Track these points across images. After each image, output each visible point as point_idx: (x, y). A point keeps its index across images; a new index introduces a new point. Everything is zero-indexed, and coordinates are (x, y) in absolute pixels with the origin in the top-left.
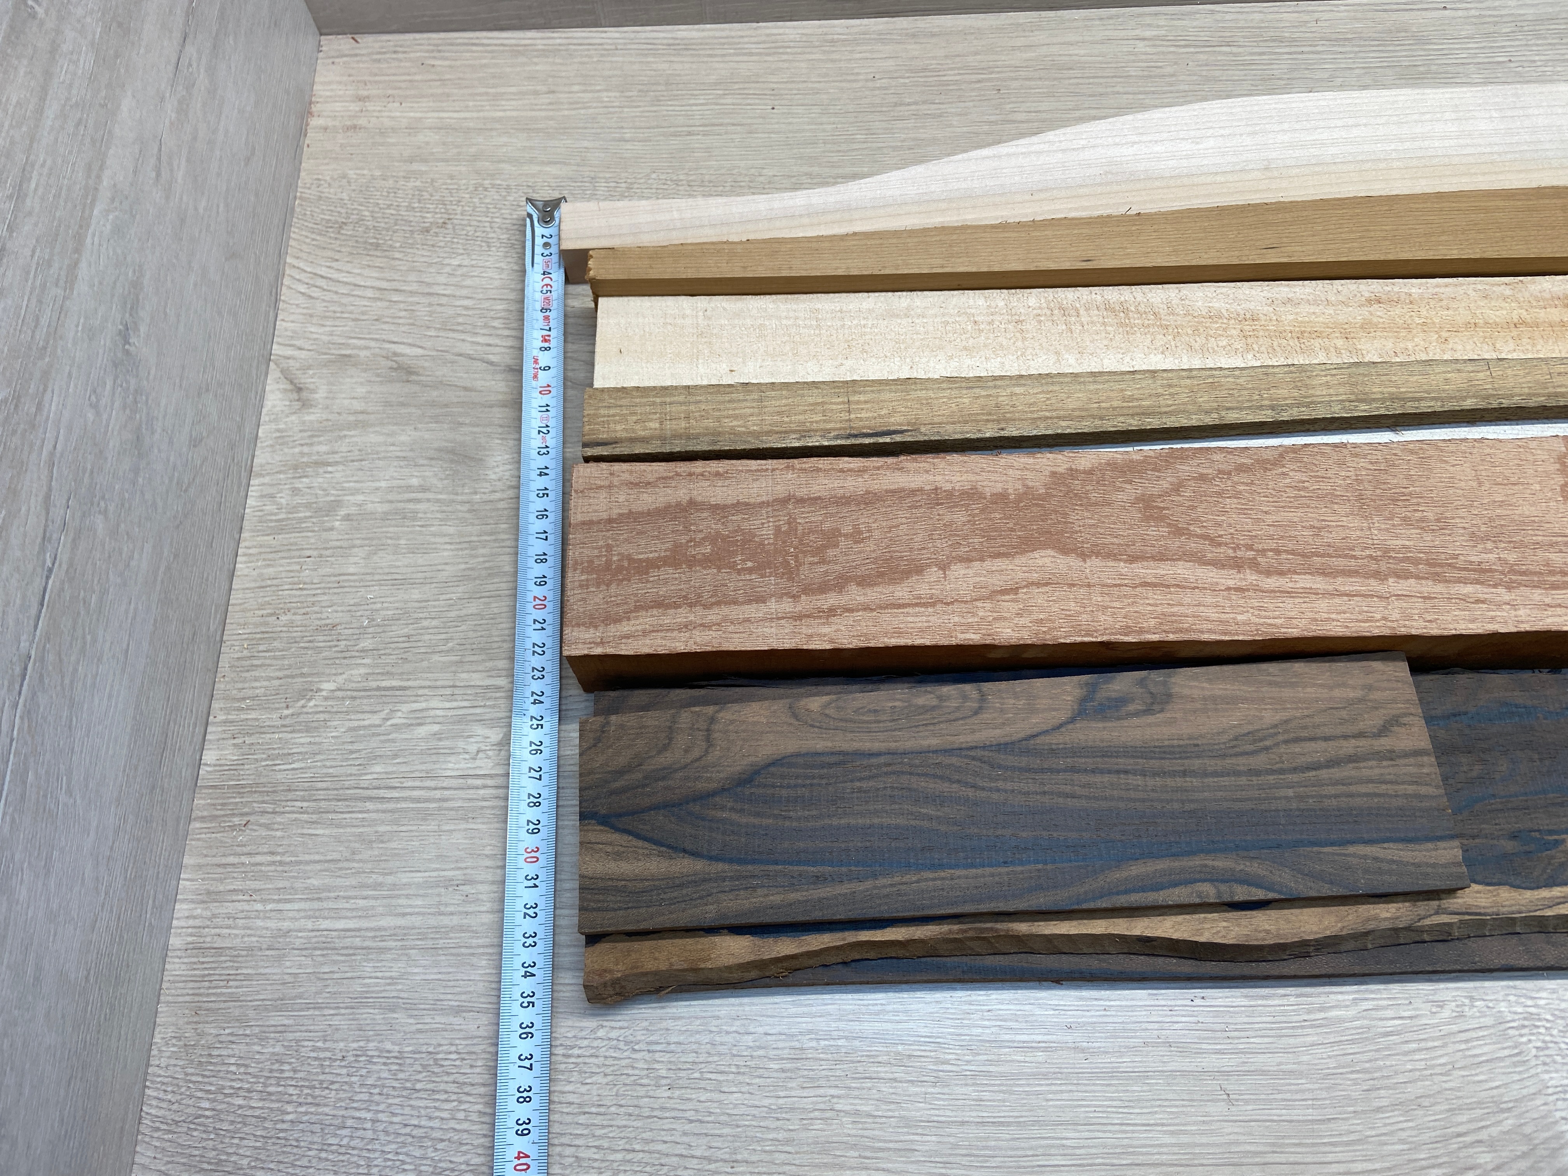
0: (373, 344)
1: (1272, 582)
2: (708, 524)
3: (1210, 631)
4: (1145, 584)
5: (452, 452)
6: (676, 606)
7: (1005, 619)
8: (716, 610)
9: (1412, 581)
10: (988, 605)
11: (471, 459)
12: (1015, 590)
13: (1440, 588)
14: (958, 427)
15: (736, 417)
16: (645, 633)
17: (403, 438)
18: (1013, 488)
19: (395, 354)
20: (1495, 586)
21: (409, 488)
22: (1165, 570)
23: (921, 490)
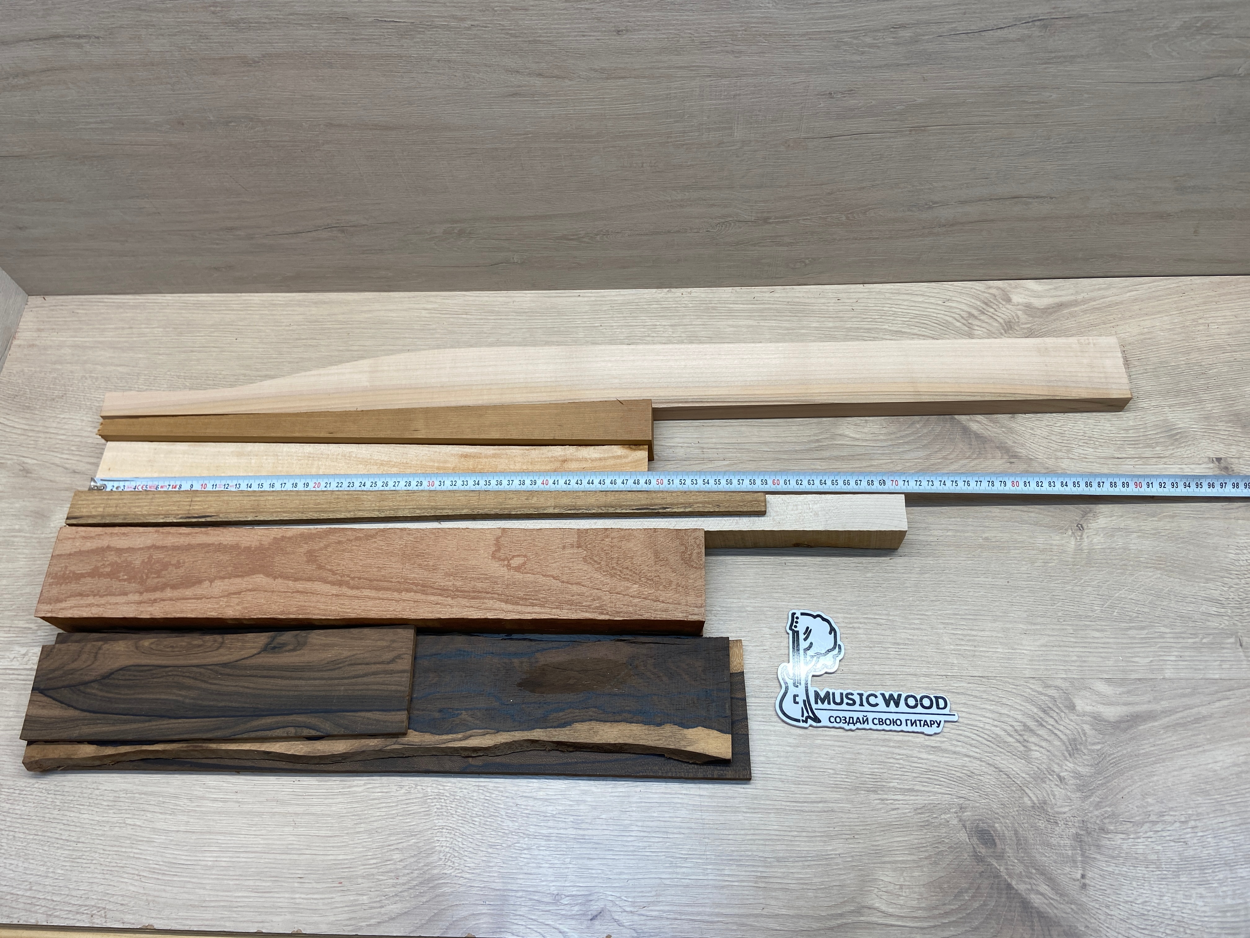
0: (15, 457)
1: (355, 592)
2: (112, 557)
3: (318, 614)
4: (298, 592)
5: (37, 513)
6: (88, 596)
7: (231, 606)
8: (105, 598)
9: (412, 594)
10: (225, 600)
11: (45, 516)
12: (239, 593)
14: (237, 515)
15: (139, 507)
16: (71, 608)
17: (17, 505)
18: (255, 544)
19: (24, 463)
20: (447, 597)
21: (14, 530)
22: (308, 585)
23: (213, 544)
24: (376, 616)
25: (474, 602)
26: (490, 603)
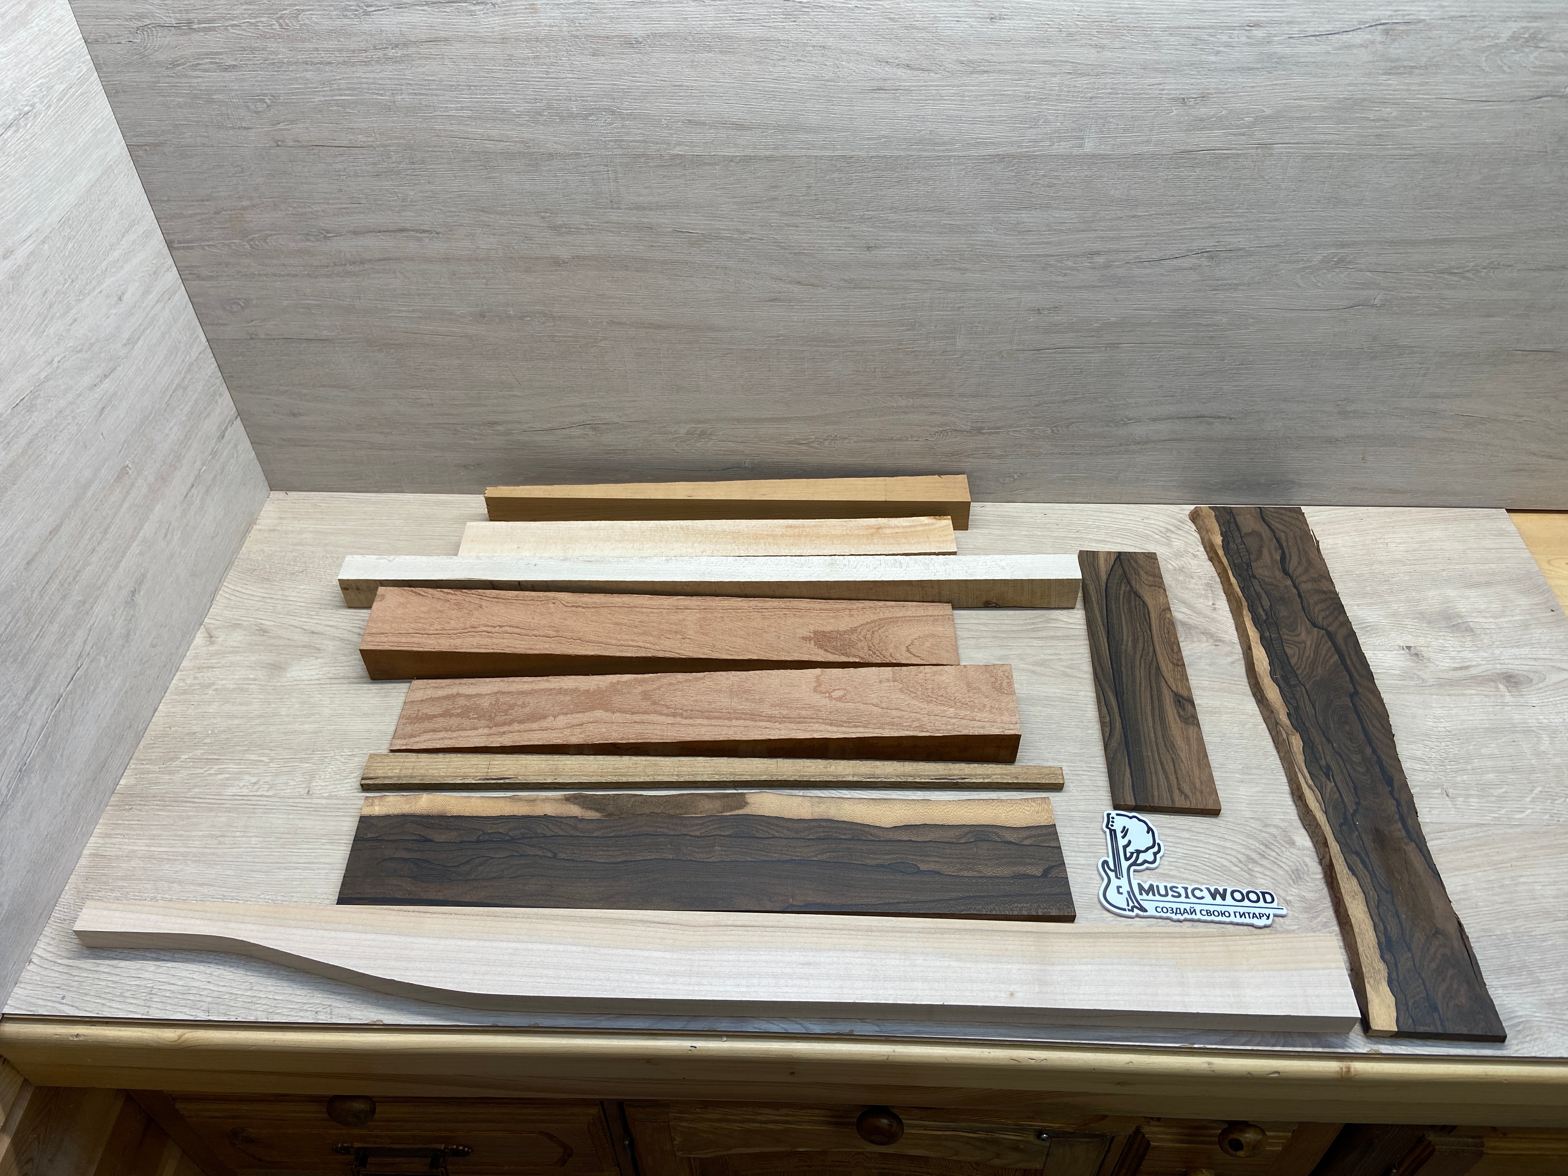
1: (687, 721)
2: (462, 702)
3: (655, 739)
4: (635, 722)
6: (441, 731)
7: (574, 735)
8: (457, 732)
9: (742, 721)
10: (568, 730)
12: (582, 725)
13: (753, 723)
18: (593, 688)
20: (774, 723)
22: (645, 717)
23: (554, 689)
24: (710, 739)
25: (800, 726)
26: (816, 726)
